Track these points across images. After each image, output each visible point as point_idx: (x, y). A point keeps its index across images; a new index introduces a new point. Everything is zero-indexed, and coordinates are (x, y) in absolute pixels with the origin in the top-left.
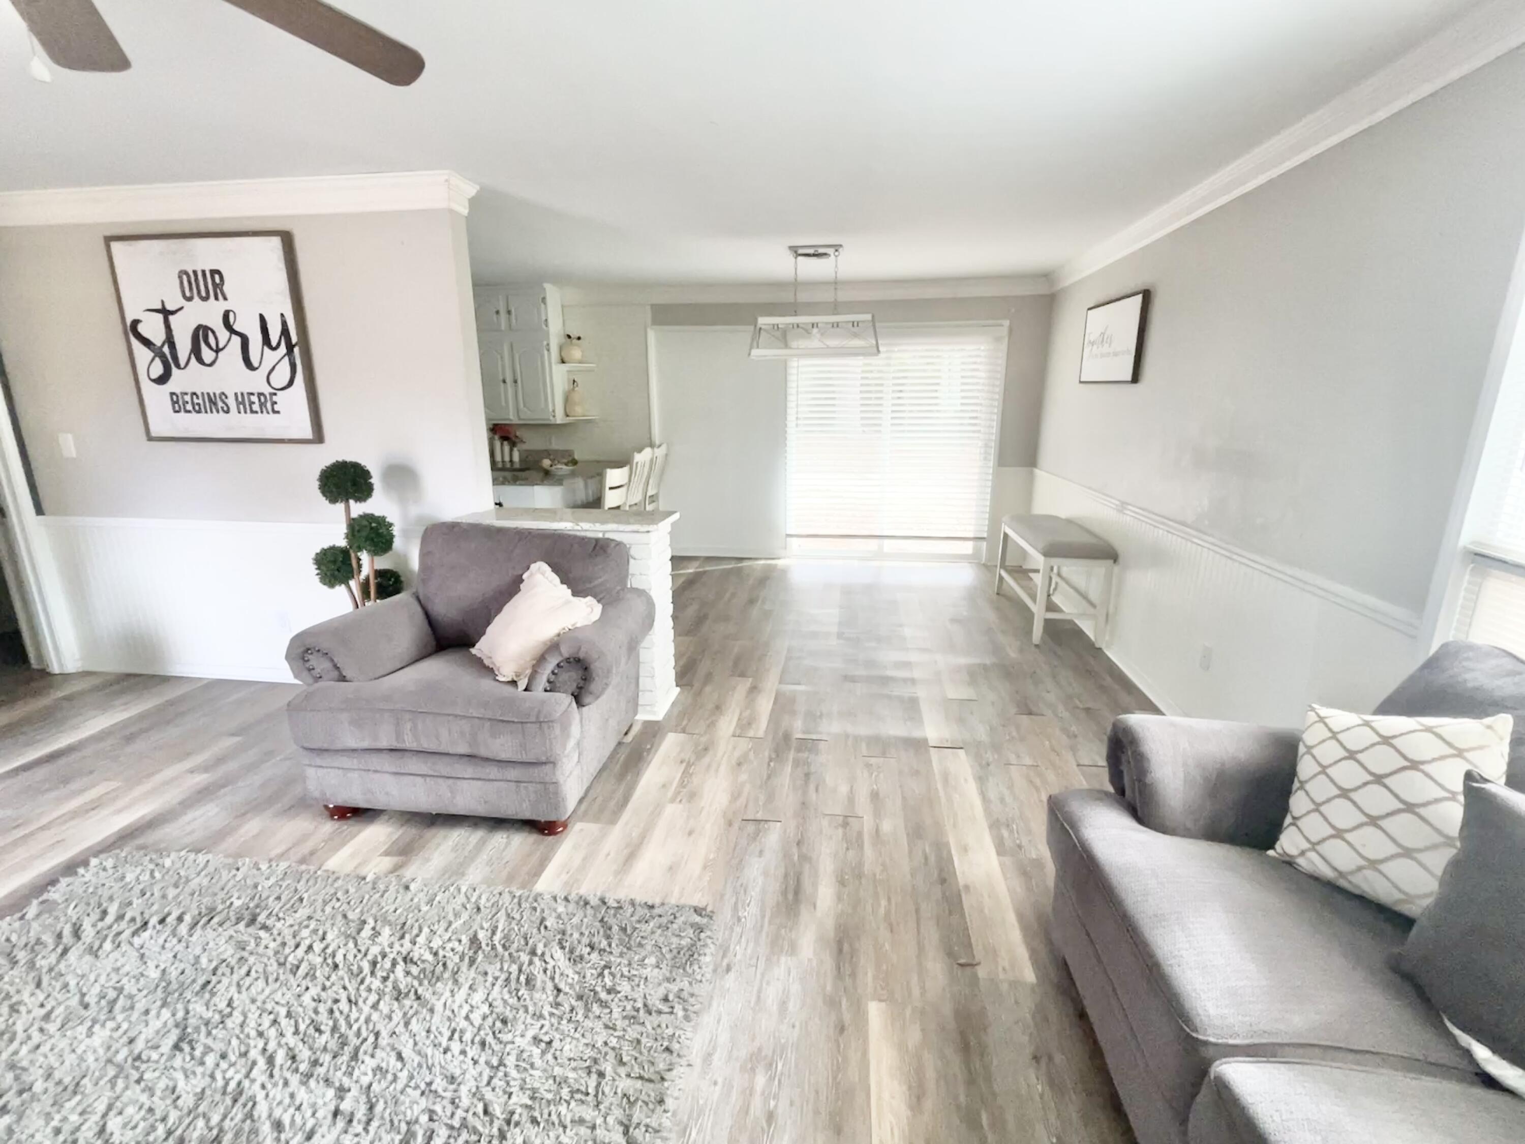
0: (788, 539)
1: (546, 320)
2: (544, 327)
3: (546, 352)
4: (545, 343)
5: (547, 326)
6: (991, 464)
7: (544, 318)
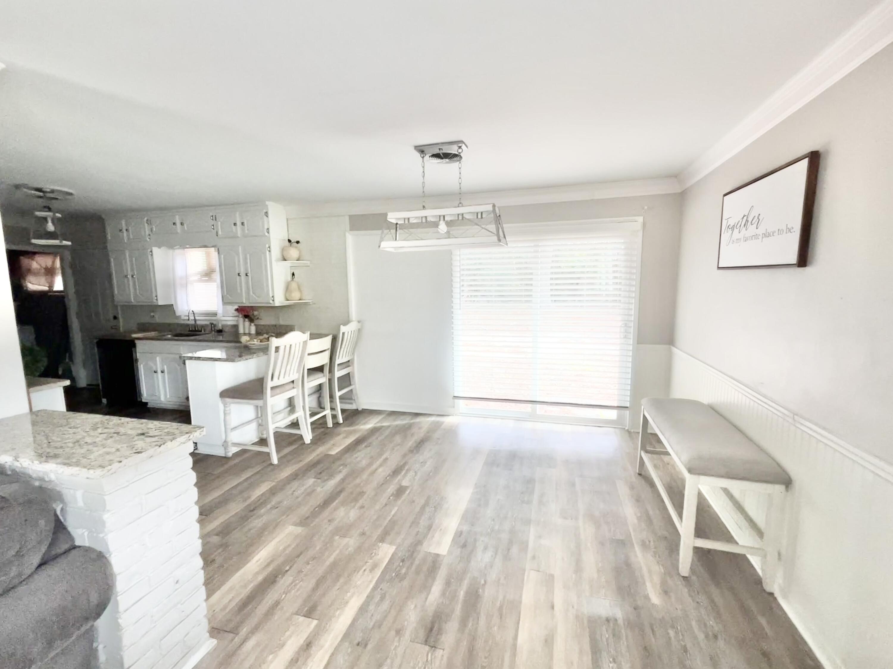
0: (456, 401)
1: (268, 229)
2: (267, 234)
3: (268, 252)
4: (267, 246)
5: (268, 233)
6: (631, 342)
7: (266, 227)
